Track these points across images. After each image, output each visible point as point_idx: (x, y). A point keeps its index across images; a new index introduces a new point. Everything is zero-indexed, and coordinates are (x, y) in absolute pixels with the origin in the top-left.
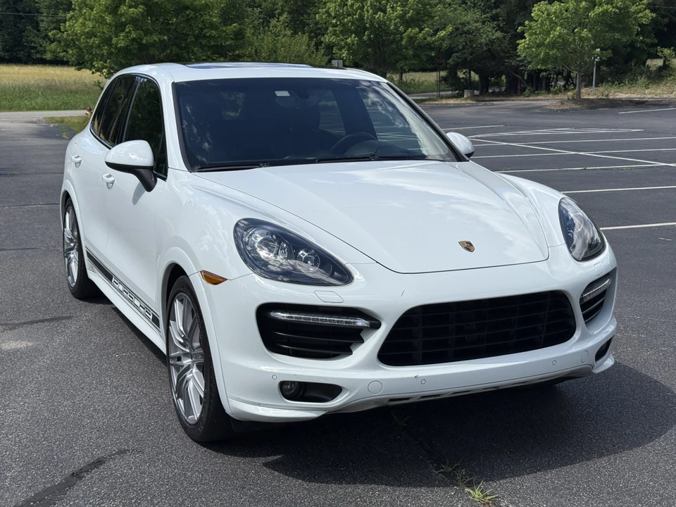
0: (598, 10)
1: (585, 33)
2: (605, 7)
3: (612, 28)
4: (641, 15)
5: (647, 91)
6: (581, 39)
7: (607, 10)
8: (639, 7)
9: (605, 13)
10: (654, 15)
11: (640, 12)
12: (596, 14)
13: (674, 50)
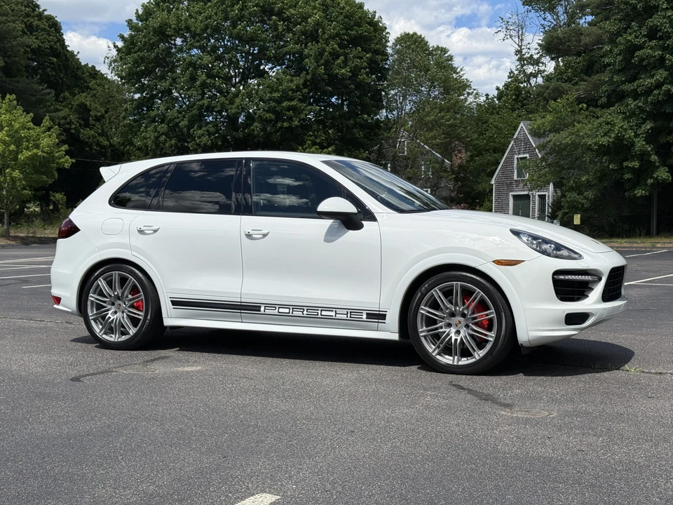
0: (27, 154)
1: (16, 174)
2: (35, 151)
3: (37, 172)
4: (62, 160)
5: (46, 232)
6: (13, 179)
7: (36, 154)
8: (60, 153)
9: (35, 156)
10: (74, 161)
11: (63, 157)
12: (26, 157)
13: (65, 195)
